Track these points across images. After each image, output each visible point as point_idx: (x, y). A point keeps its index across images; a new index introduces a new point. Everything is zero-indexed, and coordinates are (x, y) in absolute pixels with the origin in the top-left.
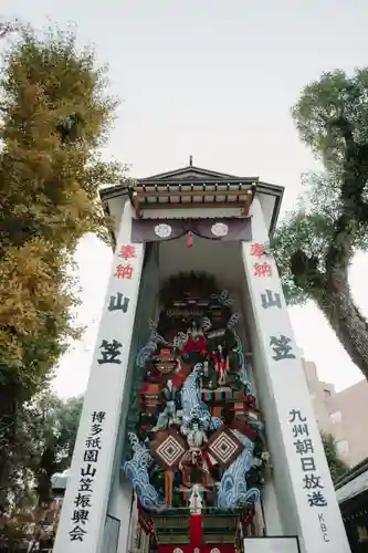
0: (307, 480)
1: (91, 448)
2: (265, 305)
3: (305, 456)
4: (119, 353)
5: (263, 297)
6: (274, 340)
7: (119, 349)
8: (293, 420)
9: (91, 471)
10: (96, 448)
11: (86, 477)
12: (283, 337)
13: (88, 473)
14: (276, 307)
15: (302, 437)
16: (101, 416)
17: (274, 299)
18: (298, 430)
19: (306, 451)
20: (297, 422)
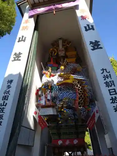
0: (112, 99)
1: (6, 95)
2: (86, 30)
3: (110, 88)
4: (20, 57)
5: (85, 27)
6: (91, 43)
7: (21, 55)
8: (103, 73)
9: (5, 104)
10: (8, 95)
11: (2, 107)
12: (96, 41)
13: (3, 105)
14: (92, 30)
15: (108, 80)
16: (11, 81)
17: (91, 27)
18: (105, 77)
19: (111, 86)
20: (105, 73)
